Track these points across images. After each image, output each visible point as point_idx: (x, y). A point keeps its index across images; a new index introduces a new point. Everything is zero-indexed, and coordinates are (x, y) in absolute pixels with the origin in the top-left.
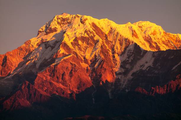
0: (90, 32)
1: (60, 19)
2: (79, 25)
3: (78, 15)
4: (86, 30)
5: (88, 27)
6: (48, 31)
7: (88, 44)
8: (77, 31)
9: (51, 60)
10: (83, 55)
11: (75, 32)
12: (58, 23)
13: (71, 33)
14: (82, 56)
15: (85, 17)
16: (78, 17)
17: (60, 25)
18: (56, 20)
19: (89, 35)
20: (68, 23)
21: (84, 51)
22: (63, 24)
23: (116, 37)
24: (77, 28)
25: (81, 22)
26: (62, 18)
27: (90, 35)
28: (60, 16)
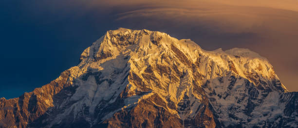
0: (171, 58)
1: (115, 37)
2: (150, 47)
3: (145, 30)
4: (163, 54)
5: (166, 50)
6: (98, 55)
7: (170, 78)
8: (148, 55)
9: (116, 101)
10: (164, 94)
11: (146, 57)
12: (113, 43)
13: (139, 59)
14: (163, 96)
15: (159, 33)
16: (147, 33)
17: (117, 46)
18: (109, 38)
19: (169, 63)
20: (130, 43)
21: (164, 89)
22: (122, 45)
23: (210, 68)
24: (148, 51)
25: (153, 42)
26: (119, 35)
27: (172, 63)
28: (116, 32)
